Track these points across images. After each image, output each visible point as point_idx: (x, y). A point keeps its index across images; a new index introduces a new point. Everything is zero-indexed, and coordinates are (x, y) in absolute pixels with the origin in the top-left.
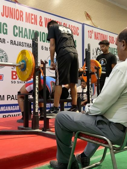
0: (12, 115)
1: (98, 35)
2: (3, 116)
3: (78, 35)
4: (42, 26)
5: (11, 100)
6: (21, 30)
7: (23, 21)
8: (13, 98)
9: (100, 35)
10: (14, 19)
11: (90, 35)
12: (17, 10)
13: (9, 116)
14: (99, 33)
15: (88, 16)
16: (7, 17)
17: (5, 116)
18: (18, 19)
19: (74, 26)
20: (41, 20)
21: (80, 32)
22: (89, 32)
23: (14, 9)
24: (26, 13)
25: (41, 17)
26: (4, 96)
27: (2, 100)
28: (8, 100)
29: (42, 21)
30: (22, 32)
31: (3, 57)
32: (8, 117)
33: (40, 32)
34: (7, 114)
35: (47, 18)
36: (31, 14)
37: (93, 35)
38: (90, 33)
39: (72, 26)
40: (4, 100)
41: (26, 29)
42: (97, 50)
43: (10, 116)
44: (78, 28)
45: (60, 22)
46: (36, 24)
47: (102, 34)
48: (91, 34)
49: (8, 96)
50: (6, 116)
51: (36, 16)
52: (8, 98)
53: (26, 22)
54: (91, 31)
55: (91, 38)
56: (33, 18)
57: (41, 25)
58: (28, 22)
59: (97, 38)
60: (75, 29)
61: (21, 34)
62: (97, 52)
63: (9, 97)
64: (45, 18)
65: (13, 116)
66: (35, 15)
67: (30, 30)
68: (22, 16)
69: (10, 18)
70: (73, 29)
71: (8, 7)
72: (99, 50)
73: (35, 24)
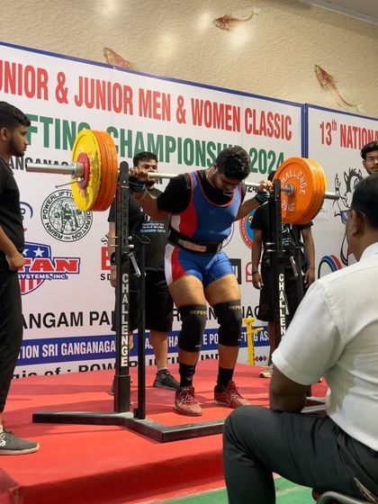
0: (104, 365)
1: (353, 132)
2: (80, 367)
3: (289, 138)
4: (185, 122)
5: (101, 324)
6: (126, 139)
7: (131, 113)
8: (104, 319)
9: (357, 133)
10: (109, 109)
11: (326, 135)
12: (117, 86)
13: (95, 368)
14: (355, 129)
15: (325, 78)
16: (90, 106)
17: (84, 369)
18: (118, 110)
19: (277, 115)
20: (181, 106)
21: (295, 128)
22: (322, 126)
23: (109, 83)
24: (141, 91)
25: (181, 98)
26: (81, 314)
27: (77, 325)
28: (91, 324)
29: (183, 108)
30: (129, 143)
31: (80, 213)
32: (92, 369)
33: (180, 139)
34: (89, 363)
35: (197, 100)
36: (154, 92)
37: (336, 135)
38: (326, 131)
39: (270, 114)
40: (81, 325)
41: (140, 135)
42: (349, 178)
43: (99, 368)
44: (288, 118)
45: (234, 107)
46: (169, 119)
47: (364, 130)
48: (329, 133)
49: (91, 313)
50: (87, 367)
51: (169, 95)
52: (92, 319)
53: (141, 115)
54: (328, 124)
55: (329, 143)
56: (159, 104)
57: (182, 121)
58: (145, 116)
59: (350, 142)
60: (280, 123)
61: (126, 148)
62: (348, 183)
63: (94, 316)
64: (192, 100)
65: (104, 368)
66: (164, 95)
67: (151, 136)
68: (129, 101)
69: (98, 107)
70: (273, 122)
71: (92, 80)
72: (354, 178)
73: (164, 119)
